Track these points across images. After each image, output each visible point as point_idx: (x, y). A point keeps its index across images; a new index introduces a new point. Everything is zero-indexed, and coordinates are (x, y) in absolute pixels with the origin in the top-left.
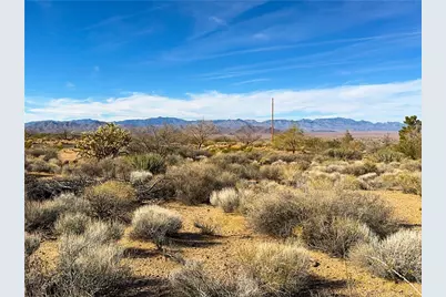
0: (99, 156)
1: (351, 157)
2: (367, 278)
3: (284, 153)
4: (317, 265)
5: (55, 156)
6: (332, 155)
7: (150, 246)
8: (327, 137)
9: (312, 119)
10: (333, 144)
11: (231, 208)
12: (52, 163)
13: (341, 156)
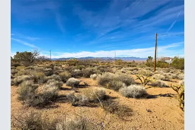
0: (70, 65)
1: (133, 66)
2: (122, 96)
3: (117, 65)
4: (110, 93)
5: (61, 66)
6: (128, 66)
7: (70, 87)
8: (128, 62)
9: (126, 57)
10: (130, 63)
11: (95, 79)
12: (59, 67)
13: (131, 66)
